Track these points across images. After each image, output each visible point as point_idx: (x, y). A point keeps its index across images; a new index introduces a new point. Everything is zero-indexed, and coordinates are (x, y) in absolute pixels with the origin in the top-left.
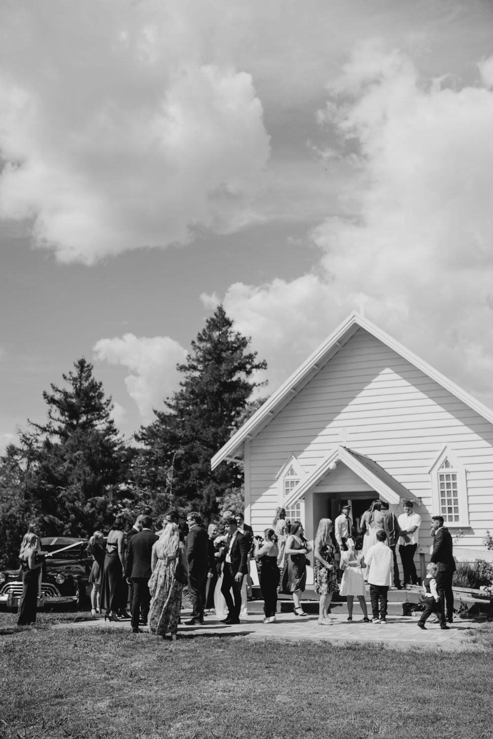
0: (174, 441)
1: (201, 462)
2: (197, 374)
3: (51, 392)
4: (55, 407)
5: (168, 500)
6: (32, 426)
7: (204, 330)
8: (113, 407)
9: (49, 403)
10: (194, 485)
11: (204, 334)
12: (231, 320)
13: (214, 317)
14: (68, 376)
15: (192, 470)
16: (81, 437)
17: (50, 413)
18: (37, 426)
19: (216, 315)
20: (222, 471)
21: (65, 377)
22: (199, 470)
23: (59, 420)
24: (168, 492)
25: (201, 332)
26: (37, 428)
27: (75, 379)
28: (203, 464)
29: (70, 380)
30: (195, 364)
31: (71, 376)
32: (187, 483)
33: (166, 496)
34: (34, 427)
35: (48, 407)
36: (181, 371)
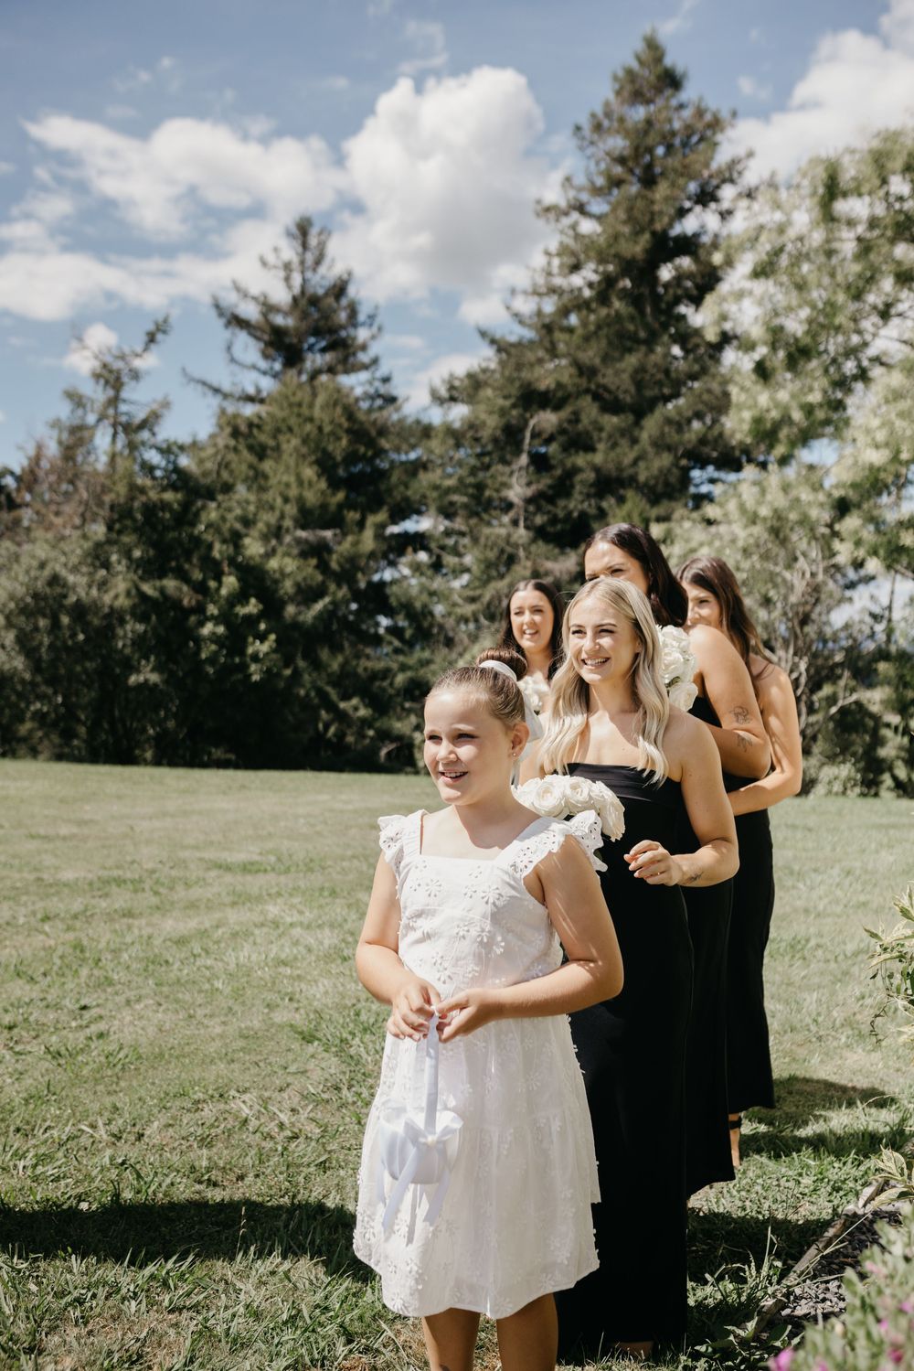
0: (532, 399)
1: (601, 446)
2: (588, 226)
3: (230, 299)
4: (242, 338)
5: (516, 546)
6: (192, 385)
7: (607, 104)
8: (380, 329)
9: (228, 324)
10: (583, 514)
11: (608, 114)
12: (680, 69)
13: (635, 65)
14: (271, 258)
15: (576, 470)
16: (294, 394)
17: (229, 348)
18: (204, 383)
19: (638, 58)
20: (661, 470)
21: (264, 263)
22: (597, 469)
23: (254, 367)
24: (515, 523)
25: (599, 111)
26: (206, 389)
27: (287, 267)
28: (606, 453)
29: (275, 267)
30: (584, 197)
31: (278, 257)
32: (565, 507)
33: (509, 535)
34: (200, 387)
35: (227, 334)
36: (548, 220)
